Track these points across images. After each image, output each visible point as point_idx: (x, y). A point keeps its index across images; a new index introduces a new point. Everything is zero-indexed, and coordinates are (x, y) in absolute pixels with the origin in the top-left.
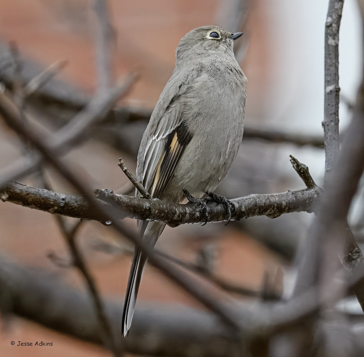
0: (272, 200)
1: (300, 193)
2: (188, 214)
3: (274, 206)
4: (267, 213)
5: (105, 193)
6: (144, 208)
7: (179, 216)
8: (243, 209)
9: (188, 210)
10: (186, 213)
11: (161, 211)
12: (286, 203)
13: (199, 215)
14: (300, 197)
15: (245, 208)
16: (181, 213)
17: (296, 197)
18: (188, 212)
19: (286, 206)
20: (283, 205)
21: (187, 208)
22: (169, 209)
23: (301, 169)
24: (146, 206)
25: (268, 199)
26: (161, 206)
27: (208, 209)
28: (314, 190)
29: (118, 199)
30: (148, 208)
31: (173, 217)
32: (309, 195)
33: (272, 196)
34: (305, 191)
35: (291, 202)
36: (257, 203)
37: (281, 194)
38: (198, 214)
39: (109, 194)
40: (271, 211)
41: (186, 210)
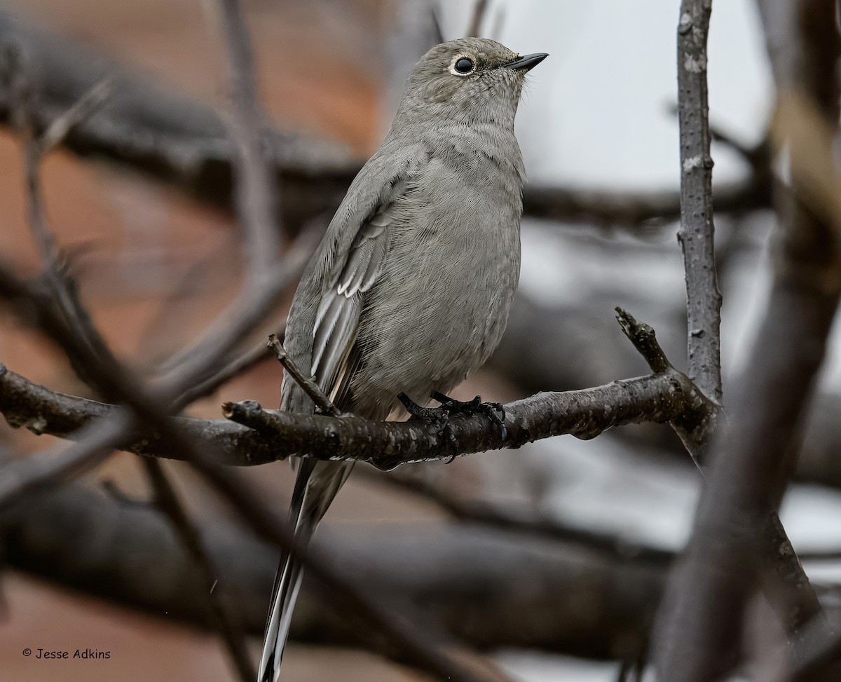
0: (584, 401)
1: (639, 385)
2: (414, 443)
3: (587, 414)
4: (573, 430)
5: (246, 410)
6: (326, 435)
7: (396, 448)
8: (525, 425)
9: (413, 434)
10: (409, 440)
11: (359, 439)
12: (612, 407)
13: (436, 444)
14: (641, 394)
15: (530, 422)
16: (401, 442)
17: (631, 394)
18: (414, 438)
19: (611, 414)
20: (605, 412)
21: (411, 430)
22: (374, 435)
23: (639, 334)
24: (328, 431)
25: (575, 400)
26: (360, 429)
27: (453, 428)
28: (668, 377)
29: (272, 419)
30: (333, 435)
31: (383, 450)
32: (658, 387)
33: (583, 394)
34: (649, 381)
35: (621, 404)
36: (552, 410)
37: (600, 390)
38: (434, 441)
39: (254, 411)
40: (581, 426)
41: (409, 433)
